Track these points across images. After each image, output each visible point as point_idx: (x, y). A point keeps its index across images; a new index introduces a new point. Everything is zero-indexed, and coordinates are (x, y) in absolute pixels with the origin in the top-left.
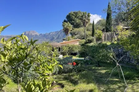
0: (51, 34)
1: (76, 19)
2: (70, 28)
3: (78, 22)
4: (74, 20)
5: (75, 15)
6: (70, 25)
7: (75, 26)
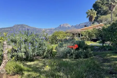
0: (81, 25)
1: (102, 6)
2: (94, 14)
3: (105, 9)
4: (100, 8)
5: (102, 2)
6: (94, 12)
7: (102, 13)
